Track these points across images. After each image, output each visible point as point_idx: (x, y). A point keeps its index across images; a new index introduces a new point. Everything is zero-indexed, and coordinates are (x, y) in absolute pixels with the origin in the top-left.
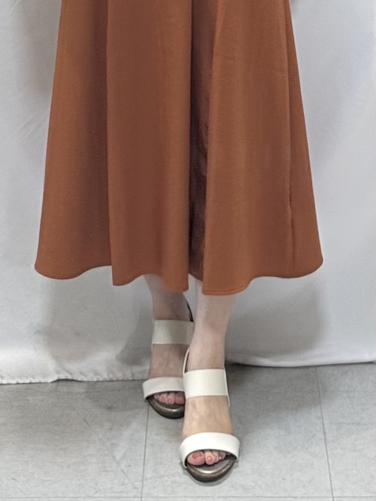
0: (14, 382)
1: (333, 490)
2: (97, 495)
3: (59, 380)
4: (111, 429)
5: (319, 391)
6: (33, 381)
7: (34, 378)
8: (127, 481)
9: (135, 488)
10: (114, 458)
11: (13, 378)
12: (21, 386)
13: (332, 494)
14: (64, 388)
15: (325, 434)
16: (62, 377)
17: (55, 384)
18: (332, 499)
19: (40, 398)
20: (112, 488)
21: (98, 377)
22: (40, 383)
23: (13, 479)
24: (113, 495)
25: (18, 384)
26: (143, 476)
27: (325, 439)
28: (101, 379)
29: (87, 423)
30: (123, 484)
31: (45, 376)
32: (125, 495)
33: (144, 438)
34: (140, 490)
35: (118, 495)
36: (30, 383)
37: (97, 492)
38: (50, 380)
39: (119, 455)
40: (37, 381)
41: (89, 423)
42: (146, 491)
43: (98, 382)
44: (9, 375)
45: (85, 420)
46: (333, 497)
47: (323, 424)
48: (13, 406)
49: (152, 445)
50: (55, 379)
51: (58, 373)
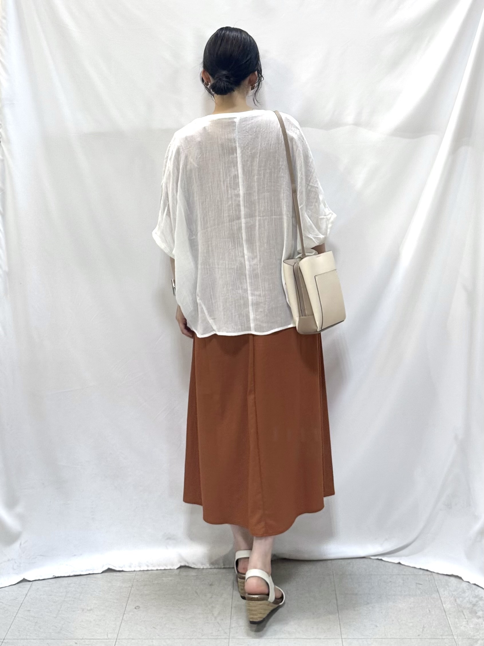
0: (155, 569)
1: (342, 634)
2: (203, 637)
3: (181, 567)
4: (211, 598)
5: (333, 575)
6: (166, 568)
7: (167, 566)
8: (220, 629)
9: (225, 633)
10: (213, 614)
11: (154, 566)
12: (159, 571)
13: (341, 637)
14: (184, 573)
15: (337, 600)
16: (183, 564)
17: (179, 570)
18: (341, 639)
19: (170, 579)
20: (212, 633)
21: (203, 566)
22: (170, 569)
23: (154, 628)
24: (212, 637)
25: (157, 570)
26: (230, 626)
27: (337, 604)
28: (205, 567)
29: (197, 594)
30: (219, 631)
31: (173, 565)
32: (219, 637)
33: (231, 603)
34: (228, 634)
35: (216, 637)
36: (165, 570)
37: (203, 636)
38: (176, 568)
39: (216, 613)
40: (168, 568)
41: (199, 594)
42: (231, 635)
43: (203, 569)
44: (152, 565)
45: (196, 592)
46: (342, 639)
47: (336, 594)
48: (154, 584)
49: (235, 607)
50: (179, 566)
51: (180, 562)
